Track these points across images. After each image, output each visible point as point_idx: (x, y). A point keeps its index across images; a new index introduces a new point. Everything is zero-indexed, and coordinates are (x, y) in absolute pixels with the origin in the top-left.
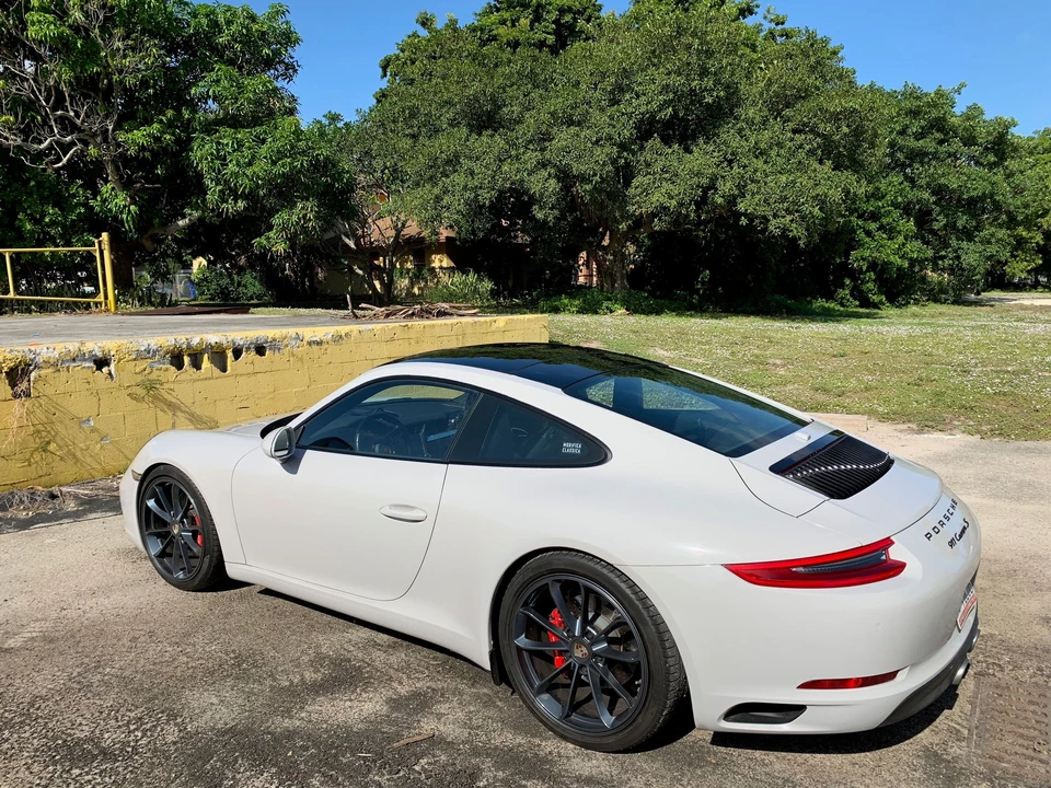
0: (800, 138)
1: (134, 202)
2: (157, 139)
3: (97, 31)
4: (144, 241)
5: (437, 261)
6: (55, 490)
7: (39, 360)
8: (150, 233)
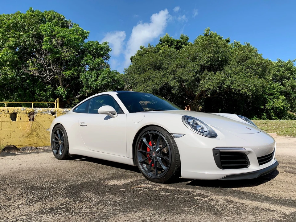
0: (248, 70)
1: (66, 91)
2: (73, 74)
3: (60, 47)
4: (67, 101)
6: (38, 148)
7: (37, 111)
8: (69, 99)
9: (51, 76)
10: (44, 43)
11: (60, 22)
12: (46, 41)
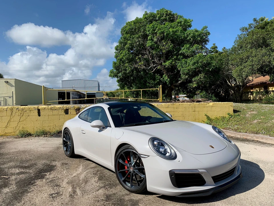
4: (172, 87)
5: (271, 89)
7: (81, 107)
8: (173, 85)
9: (156, 66)
10: (149, 41)
11: (167, 17)
12: (149, 40)
